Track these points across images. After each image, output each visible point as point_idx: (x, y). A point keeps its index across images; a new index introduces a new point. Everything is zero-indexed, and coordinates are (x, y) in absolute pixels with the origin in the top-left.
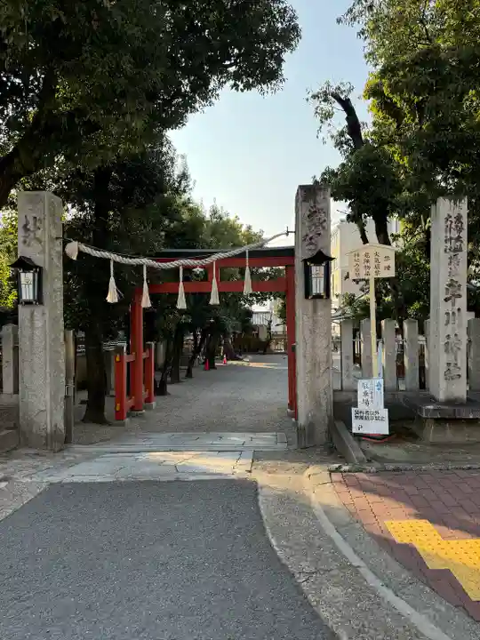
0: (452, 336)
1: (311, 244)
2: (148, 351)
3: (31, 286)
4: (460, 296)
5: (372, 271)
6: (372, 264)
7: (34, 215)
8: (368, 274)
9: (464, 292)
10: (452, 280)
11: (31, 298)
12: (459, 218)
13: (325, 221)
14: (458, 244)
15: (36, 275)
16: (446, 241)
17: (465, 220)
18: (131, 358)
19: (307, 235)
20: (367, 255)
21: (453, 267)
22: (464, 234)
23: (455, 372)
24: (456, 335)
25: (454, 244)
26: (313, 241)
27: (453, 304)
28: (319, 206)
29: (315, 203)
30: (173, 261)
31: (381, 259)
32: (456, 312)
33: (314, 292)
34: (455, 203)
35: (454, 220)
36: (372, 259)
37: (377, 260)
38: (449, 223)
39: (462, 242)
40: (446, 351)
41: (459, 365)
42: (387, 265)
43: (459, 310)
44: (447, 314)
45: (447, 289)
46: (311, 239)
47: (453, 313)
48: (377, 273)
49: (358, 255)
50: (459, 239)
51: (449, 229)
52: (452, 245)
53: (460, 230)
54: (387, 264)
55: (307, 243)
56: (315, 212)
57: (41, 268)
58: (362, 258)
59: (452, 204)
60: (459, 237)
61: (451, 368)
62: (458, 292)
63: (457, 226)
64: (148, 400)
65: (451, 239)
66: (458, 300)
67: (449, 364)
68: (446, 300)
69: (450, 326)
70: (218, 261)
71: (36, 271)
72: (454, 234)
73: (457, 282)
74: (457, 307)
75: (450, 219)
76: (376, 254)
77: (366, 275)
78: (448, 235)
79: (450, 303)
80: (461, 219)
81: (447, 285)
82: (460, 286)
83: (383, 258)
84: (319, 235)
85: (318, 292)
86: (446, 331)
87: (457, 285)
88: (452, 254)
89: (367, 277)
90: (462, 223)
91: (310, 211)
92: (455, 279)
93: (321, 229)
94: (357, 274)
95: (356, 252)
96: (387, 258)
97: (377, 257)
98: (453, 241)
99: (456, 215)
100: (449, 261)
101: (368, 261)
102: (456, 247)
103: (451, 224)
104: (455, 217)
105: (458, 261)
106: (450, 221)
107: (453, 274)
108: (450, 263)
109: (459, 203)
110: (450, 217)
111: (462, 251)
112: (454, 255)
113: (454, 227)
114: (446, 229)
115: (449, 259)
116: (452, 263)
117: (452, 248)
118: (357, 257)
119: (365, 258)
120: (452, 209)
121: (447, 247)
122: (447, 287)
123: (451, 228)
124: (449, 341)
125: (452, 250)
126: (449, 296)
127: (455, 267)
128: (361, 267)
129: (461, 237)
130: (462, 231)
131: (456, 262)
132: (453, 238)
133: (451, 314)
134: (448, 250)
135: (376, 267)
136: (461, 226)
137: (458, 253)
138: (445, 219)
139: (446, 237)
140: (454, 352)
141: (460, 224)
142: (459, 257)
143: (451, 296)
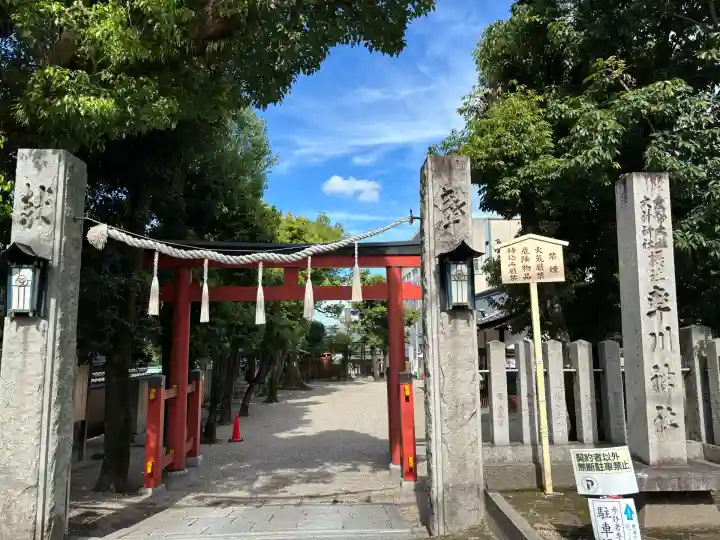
0: (662, 367)
1: (446, 233)
2: (194, 382)
3: (28, 290)
4: (667, 309)
5: (534, 273)
6: (533, 263)
7: (42, 184)
8: (527, 277)
9: (673, 304)
10: (656, 287)
11: (27, 307)
12: (659, 202)
13: (464, 204)
14: (661, 236)
15: (38, 272)
16: (644, 233)
17: (667, 203)
18: (172, 393)
19: (440, 222)
20: (525, 250)
21: (655, 268)
22: (668, 224)
23: (668, 419)
24: (666, 365)
25: (657, 238)
26: (448, 230)
27: (660, 321)
28: (455, 184)
29: (450, 179)
30: (250, 254)
31: (545, 257)
32: (664, 331)
33: (455, 300)
34: (653, 182)
35: (653, 205)
36: (532, 255)
37: (539, 258)
38: (646, 208)
39: (665, 234)
40: (654, 388)
41: (674, 409)
42: (553, 265)
43: (668, 328)
44: (653, 334)
45: (650, 300)
46: (446, 227)
47: (661, 334)
48: (540, 275)
49: (514, 250)
50: (661, 229)
51: (647, 216)
52: (653, 239)
53: (662, 218)
54: (553, 263)
55: (440, 231)
56: (451, 192)
57: (46, 261)
58: (518, 254)
59: (650, 183)
60: (661, 228)
62: (666, 305)
63: (658, 213)
64: (192, 453)
65: (651, 229)
66: (666, 314)
67: (659, 408)
68: (650, 314)
69: (657, 352)
70: (315, 256)
71: (38, 266)
72: (655, 223)
73: (662, 290)
74: (665, 325)
75: (648, 202)
76: (538, 250)
77: (525, 278)
78: (646, 224)
79: (655, 318)
80: (663, 204)
81: (651, 294)
82: (667, 295)
83: (548, 256)
84: (457, 222)
85: (460, 301)
86: (652, 358)
87: (662, 293)
88: (653, 250)
89: (527, 281)
90: (664, 209)
91: (444, 189)
92: (660, 284)
93: (460, 214)
94: (513, 278)
95: (510, 247)
96: (552, 255)
97: (539, 254)
98: (653, 233)
99: (655, 198)
100: (650, 259)
101: (527, 259)
102: (659, 241)
103: (649, 210)
104: (654, 201)
105: (662, 260)
106: (648, 205)
107: (657, 277)
108: (651, 263)
109: (659, 181)
110: (648, 200)
111: (666, 247)
112: (657, 252)
113: (654, 214)
114: (643, 216)
115: (650, 257)
116: (655, 263)
117: (652, 242)
118: (512, 254)
119: (523, 255)
120: (650, 189)
121: (645, 240)
122: (650, 297)
123: (649, 214)
124: (658, 374)
125: (653, 244)
126: (653, 308)
127: (659, 269)
128: (519, 268)
129: (664, 228)
130: (664, 220)
131: (659, 262)
132: (653, 229)
133: (658, 335)
134: (647, 246)
135: (539, 268)
136: (663, 212)
137: (662, 249)
138: (642, 202)
139: (644, 227)
140: (666, 390)
141: (661, 210)
142: (663, 254)
143: (655, 309)
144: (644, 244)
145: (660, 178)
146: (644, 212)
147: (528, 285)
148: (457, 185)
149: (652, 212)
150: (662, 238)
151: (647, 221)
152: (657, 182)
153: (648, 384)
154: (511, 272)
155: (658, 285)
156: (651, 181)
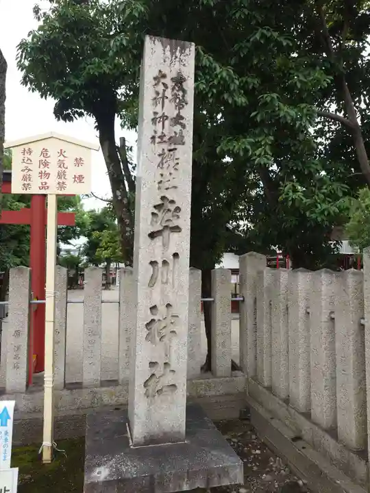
0: (162, 309)
4: (177, 229)
5: (53, 182)
6: (53, 170)
8: (44, 186)
9: (185, 221)
10: (163, 198)
12: (179, 81)
14: (178, 128)
16: (154, 121)
17: (190, 85)
20: (45, 152)
21: (166, 173)
22: (188, 113)
24: (168, 305)
25: (169, 130)
27: (165, 245)
31: (70, 163)
32: (170, 259)
34: (173, 53)
35: (168, 81)
36: (53, 160)
37: (61, 164)
38: (160, 88)
39: (184, 126)
40: (149, 337)
42: (78, 174)
43: (176, 255)
44: (153, 263)
45: (153, 214)
47: (165, 262)
48: (61, 185)
49: (30, 152)
50: (178, 120)
51: (159, 99)
52: (166, 132)
53: (181, 104)
54: (78, 171)
58: (36, 157)
59: (168, 53)
60: (179, 117)
61: (159, 371)
62: (175, 223)
63: (176, 96)
65: (164, 117)
66: (175, 236)
67: (152, 364)
68: (152, 235)
69: (158, 286)
72: (170, 110)
73: (172, 202)
74: (172, 250)
75: (163, 80)
76: (61, 153)
77: (41, 188)
78: (159, 109)
79: (158, 241)
80: (184, 84)
81: (155, 207)
82: (178, 209)
83: (73, 162)
86: (149, 297)
87: (172, 207)
88: (166, 147)
89: (43, 192)
90: (184, 91)
94: (27, 186)
95: (26, 147)
96: (79, 161)
97: (62, 158)
98: (167, 123)
99: (174, 75)
100: (159, 159)
101: (46, 164)
102: (173, 134)
103: (164, 91)
104: (172, 79)
105: (177, 161)
106: (164, 84)
107: (167, 185)
108: (161, 165)
109: (181, 53)
110: (164, 76)
111: (183, 144)
112: (170, 150)
113: (170, 96)
114: (155, 99)
115: (159, 155)
116: (165, 165)
117: (165, 136)
118: (27, 156)
119: (42, 158)
120: (168, 62)
121: (155, 132)
122: (156, 211)
123: (164, 97)
124: (156, 318)
125: (166, 139)
126: (158, 227)
127: (170, 174)
128: (35, 174)
129: (182, 118)
130: (183, 106)
131: (172, 164)
132: (167, 117)
133: (160, 264)
134: (157, 140)
135: (59, 176)
136: (183, 96)
137: (177, 146)
138: (155, 79)
139: (155, 113)
140: (165, 340)
141: (181, 93)
142: (178, 154)
143: (161, 228)
144: (153, 138)
145: (183, 49)
146: (158, 93)
149: (169, 93)
150: (178, 131)
151: (160, 106)
152: (178, 54)
153: (142, 332)
154: (25, 178)
155: (167, 196)
156: (171, 51)
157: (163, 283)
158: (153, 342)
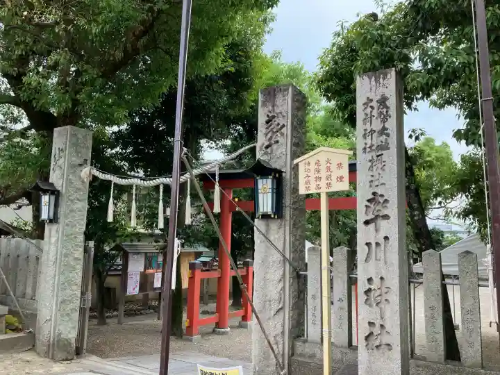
0: (376, 281)
3: (48, 207)
4: (386, 217)
5: (323, 183)
6: (323, 174)
7: (59, 146)
8: (318, 187)
9: (393, 210)
10: (374, 194)
12: (383, 101)
13: (284, 126)
14: (383, 138)
16: (364, 136)
19: (263, 144)
20: (318, 163)
21: (375, 173)
22: (392, 124)
23: (382, 339)
24: (382, 278)
25: (377, 140)
26: (269, 150)
27: (377, 230)
29: (273, 106)
31: (334, 167)
32: (382, 241)
34: (377, 81)
35: (374, 104)
36: (323, 168)
37: (328, 169)
38: (369, 110)
39: (388, 135)
40: (367, 302)
41: (388, 327)
42: (339, 175)
43: (386, 238)
44: (368, 244)
45: (367, 206)
46: (267, 147)
47: (377, 244)
48: (329, 185)
49: (309, 163)
50: (383, 131)
51: (368, 118)
52: (374, 142)
53: (385, 120)
54: (339, 173)
55: (263, 152)
56: (274, 117)
58: (313, 167)
59: (373, 83)
60: (384, 129)
61: (376, 330)
62: (385, 212)
63: (381, 113)
65: (372, 131)
66: (383, 223)
68: (367, 223)
69: (373, 263)
71: (52, 194)
72: (377, 125)
73: (382, 196)
74: (382, 234)
75: (371, 104)
77: (316, 189)
78: (368, 126)
79: (372, 226)
81: (368, 201)
82: (386, 201)
83: (336, 166)
84: (277, 142)
85: (265, 210)
86: (367, 270)
87: (382, 200)
88: (374, 154)
89: (318, 191)
90: (388, 108)
91: (268, 116)
92: (379, 191)
93: (279, 135)
94: (308, 188)
95: (306, 161)
96: (340, 166)
97: (328, 165)
98: (375, 135)
99: (378, 97)
100: (370, 164)
101: (319, 171)
102: (380, 143)
103: (371, 112)
104: (377, 101)
105: (383, 164)
106: (371, 107)
107: (376, 183)
108: (371, 168)
109: (384, 79)
110: (371, 100)
111: (389, 149)
112: (378, 156)
113: (376, 115)
114: (365, 119)
115: (370, 161)
116: (375, 168)
117: (373, 145)
118: (307, 167)
119: (316, 167)
120: (374, 88)
121: (366, 144)
122: (368, 204)
123: (372, 116)
124: (372, 287)
125: (374, 148)
126: (371, 216)
127: (379, 174)
128: (312, 179)
129: (387, 129)
130: (387, 119)
131: (380, 166)
132: (375, 131)
133: (374, 245)
134: (368, 150)
135: (327, 178)
136: (387, 112)
137: (383, 152)
138: (364, 104)
139: (365, 130)
140: (381, 305)
141: (385, 110)
142: (384, 158)
143: (373, 217)
144: (365, 149)
145: (385, 75)
146: (367, 115)
147: (319, 194)
148: (278, 111)
149: (375, 113)
150: (384, 141)
151: (368, 124)
152: (381, 80)
153: (362, 298)
154: (306, 183)
155: (377, 191)
156: (375, 80)
157: (376, 259)
158: (370, 306)
